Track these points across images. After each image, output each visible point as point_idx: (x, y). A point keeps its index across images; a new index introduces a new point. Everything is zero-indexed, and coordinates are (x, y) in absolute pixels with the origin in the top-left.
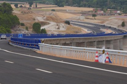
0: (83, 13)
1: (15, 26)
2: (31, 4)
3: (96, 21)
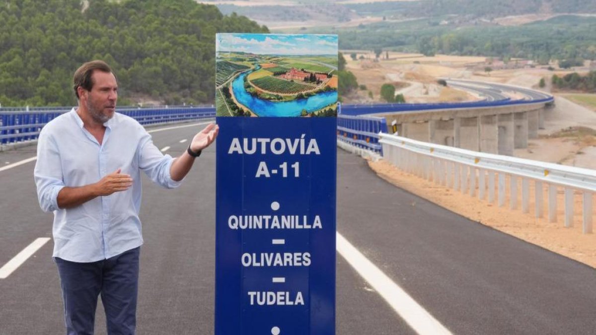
0: (469, 67)
1: (349, 91)
2: (378, 53)
3: (492, 79)
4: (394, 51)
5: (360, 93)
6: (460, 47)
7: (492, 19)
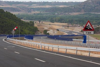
0: (63, 26)
1: (36, 32)
4: (44, 21)
6: (61, 20)
7: (69, 13)
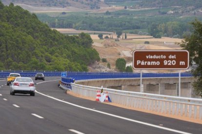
1: (93, 63)
2: (119, 34)
4: (132, 33)
5: (101, 64)
6: (180, 31)
